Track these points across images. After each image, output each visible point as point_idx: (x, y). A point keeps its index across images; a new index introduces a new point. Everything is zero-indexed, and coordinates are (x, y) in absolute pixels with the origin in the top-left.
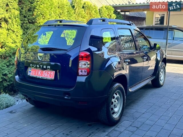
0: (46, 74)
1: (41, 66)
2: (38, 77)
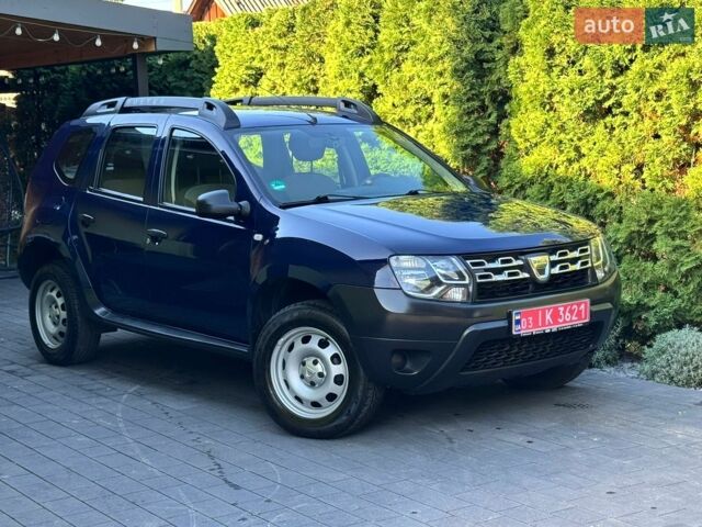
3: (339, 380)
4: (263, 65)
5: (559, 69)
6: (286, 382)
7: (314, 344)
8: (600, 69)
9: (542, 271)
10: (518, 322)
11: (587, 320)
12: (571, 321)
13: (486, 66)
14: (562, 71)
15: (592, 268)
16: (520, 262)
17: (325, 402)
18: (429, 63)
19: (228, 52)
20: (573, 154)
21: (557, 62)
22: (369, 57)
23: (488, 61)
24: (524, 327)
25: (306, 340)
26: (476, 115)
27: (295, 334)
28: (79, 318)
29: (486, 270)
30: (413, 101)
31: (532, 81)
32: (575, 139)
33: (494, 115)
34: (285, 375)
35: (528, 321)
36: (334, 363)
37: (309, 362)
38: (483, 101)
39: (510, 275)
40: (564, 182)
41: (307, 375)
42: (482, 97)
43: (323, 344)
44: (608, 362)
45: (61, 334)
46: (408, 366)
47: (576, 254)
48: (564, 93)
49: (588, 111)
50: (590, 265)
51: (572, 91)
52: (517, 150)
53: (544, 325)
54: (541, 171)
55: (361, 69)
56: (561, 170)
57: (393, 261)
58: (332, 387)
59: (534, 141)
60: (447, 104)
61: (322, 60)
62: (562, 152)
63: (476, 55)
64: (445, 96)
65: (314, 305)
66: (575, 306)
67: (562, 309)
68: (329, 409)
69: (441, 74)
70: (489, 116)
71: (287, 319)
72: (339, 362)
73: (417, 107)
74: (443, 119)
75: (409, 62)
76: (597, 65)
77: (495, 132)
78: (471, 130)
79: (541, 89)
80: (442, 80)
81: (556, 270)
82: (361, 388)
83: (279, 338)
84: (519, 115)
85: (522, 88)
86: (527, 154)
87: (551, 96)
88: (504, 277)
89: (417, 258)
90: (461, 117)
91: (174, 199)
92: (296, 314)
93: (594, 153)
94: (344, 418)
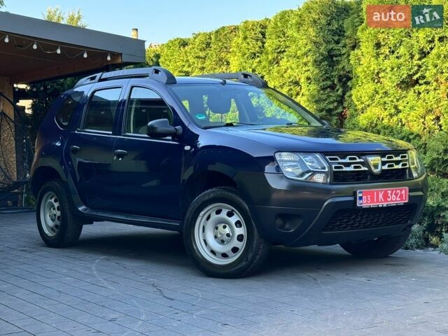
3: (240, 238)
4: (190, 70)
5: (383, 56)
6: (205, 241)
7: (224, 215)
8: (411, 54)
9: (376, 166)
10: (361, 198)
11: (407, 201)
12: (396, 200)
13: (335, 59)
14: (385, 57)
15: (409, 168)
16: (362, 160)
17: (231, 254)
18: (298, 58)
19: (168, 62)
20: (393, 111)
21: (382, 51)
22: (259, 59)
23: (336, 56)
24: (364, 202)
25: (218, 212)
26: (329, 90)
27: (211, 208)
28: (68, 215)
29: (339, 163)
30: (287, 84)
31: (365, 65)
32: (395, 100)
33: (341, 90)
34: (204, 236)
35: (367, 198)
36: (237, 227)
37: (221, 227)
38: (333, 81)
39: (355, 167)
40: (387, 129)
41: (219, 235)
42: (332, 79)
43: (230, 214)
44: (418, 247)
45: (56, 226)
46: (287, 226)
47: (399, 158)
48: (388, 71)
49: (403, 82)
50: (408, 166)
51: (393, 69)
52: (356, 110)
53: (378, 201)
54: (372, 123)
55: (253, 66)
56: (386, 121)
57: (277, 156)
58: (236, 243)
59: (367, 103)
60: (310, 83)
61: (228, 63)
62: (386, 109)
63: (328, 52)
64: (308, 79)
65: (224, 189)
66: (398, 191)
67: (390, 192)
68: (233, 258)
69: (305, 64)
70: (338, 91)
71: (207, 198)
72: (241, 226)
73: (289, 88)
74: (307, 93)
75: (285, 60)
76: (409, 51)
77: (341, 101)
78: (325, 100)
79: (372, 69)
80: (307, 68)
81: (386, 167)
82: (255, 242)
83: (201, 211)
84: (357, 87)
85: (360, 69)
86: (362, 113)
87: (378, 73)
88: (351, 168)
89: (293, 154)
90: (319, 91)
91: (132, 131)
92: (212, 195)
93: (407, 109)
94: (244, 263)
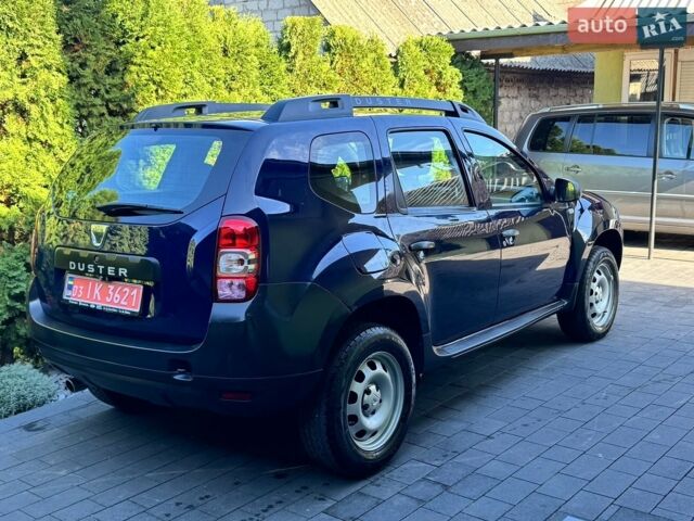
0: (116, 295)
1: (101, 267)
2: (93, 306)
